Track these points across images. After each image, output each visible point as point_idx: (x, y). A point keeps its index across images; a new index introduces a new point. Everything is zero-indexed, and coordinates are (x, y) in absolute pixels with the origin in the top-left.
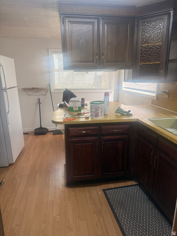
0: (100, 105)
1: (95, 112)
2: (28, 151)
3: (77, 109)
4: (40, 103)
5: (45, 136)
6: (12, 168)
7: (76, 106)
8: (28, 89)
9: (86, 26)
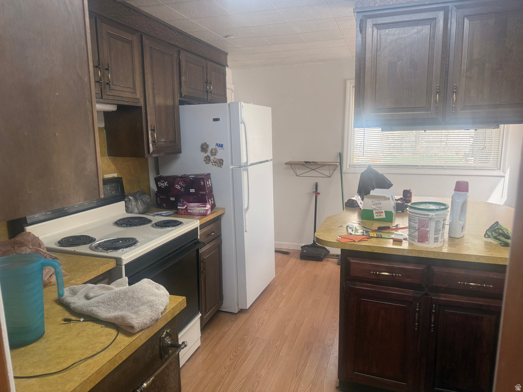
0: (431, 214)
1: (419, 229)
2: (279, 290)
3: (384, 216)
4: (317, 193)
5: (319, 263)
6: (244, 317)
7: (379, 207)
8: (298, 164)
9: (414, 30)
